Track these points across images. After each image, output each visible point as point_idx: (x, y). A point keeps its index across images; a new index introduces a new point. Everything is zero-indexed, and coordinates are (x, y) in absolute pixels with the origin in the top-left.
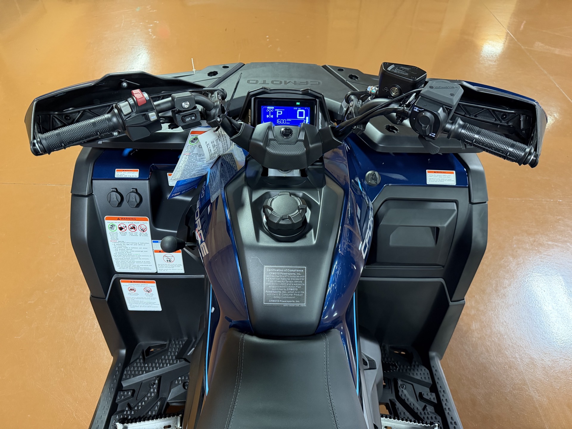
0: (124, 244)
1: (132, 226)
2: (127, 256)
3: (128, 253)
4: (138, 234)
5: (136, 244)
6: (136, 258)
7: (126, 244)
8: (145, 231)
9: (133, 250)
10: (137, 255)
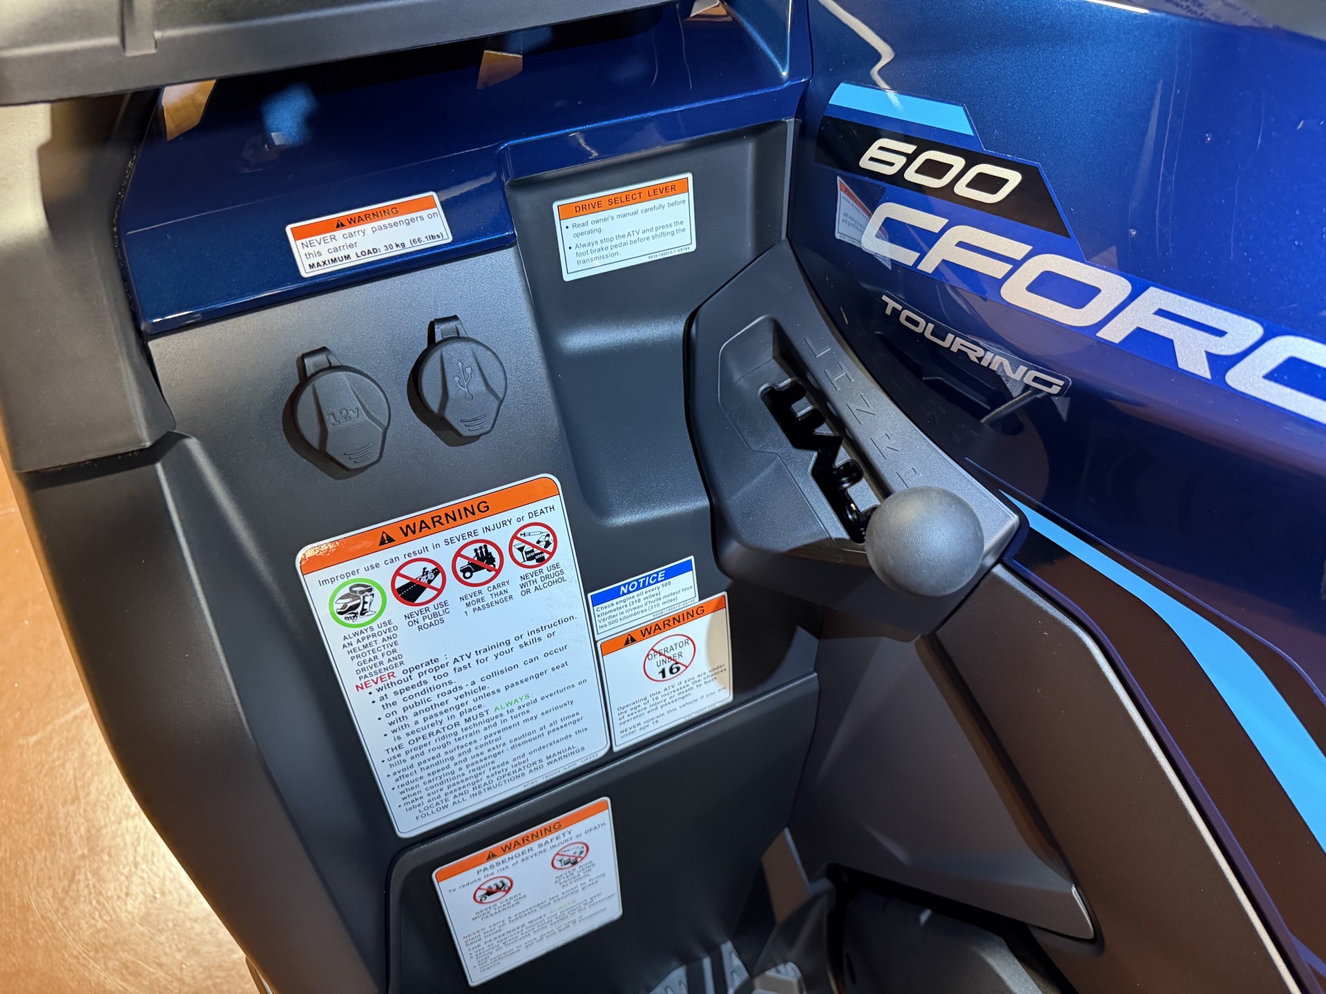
0: (441, 672)
1: (470, 552)
2: (460, 734)
3: (466, 716)
4: (514, 589)
5: (505, 648)
6: (510, 722)
7: (449, 669)
8: (546, 556)
9: (491, 685)
10: (515, 707)
